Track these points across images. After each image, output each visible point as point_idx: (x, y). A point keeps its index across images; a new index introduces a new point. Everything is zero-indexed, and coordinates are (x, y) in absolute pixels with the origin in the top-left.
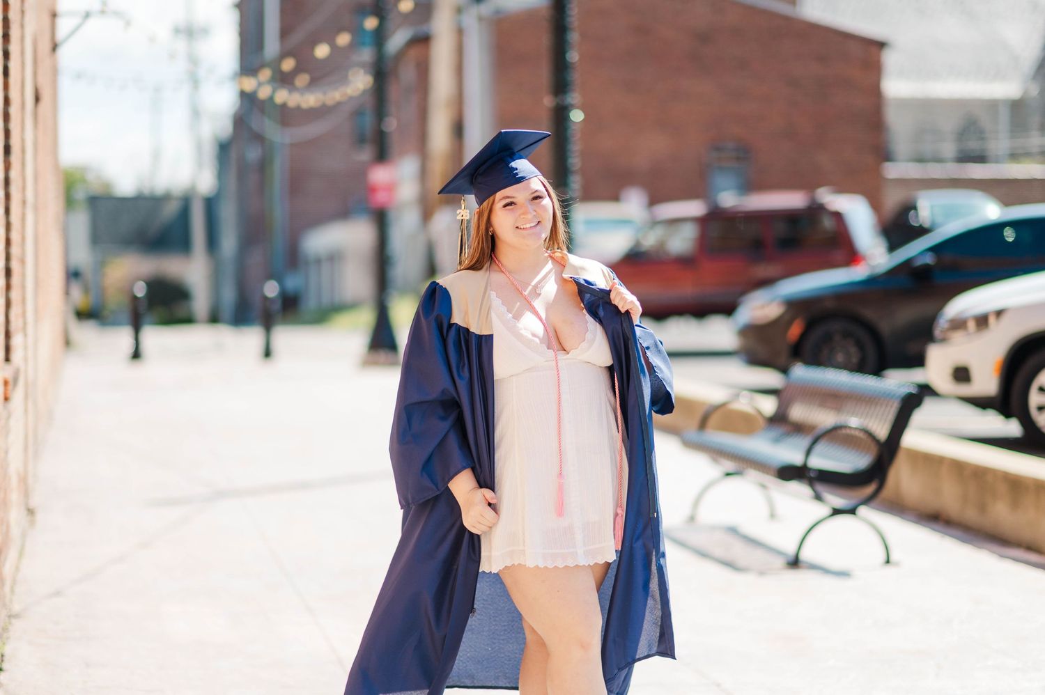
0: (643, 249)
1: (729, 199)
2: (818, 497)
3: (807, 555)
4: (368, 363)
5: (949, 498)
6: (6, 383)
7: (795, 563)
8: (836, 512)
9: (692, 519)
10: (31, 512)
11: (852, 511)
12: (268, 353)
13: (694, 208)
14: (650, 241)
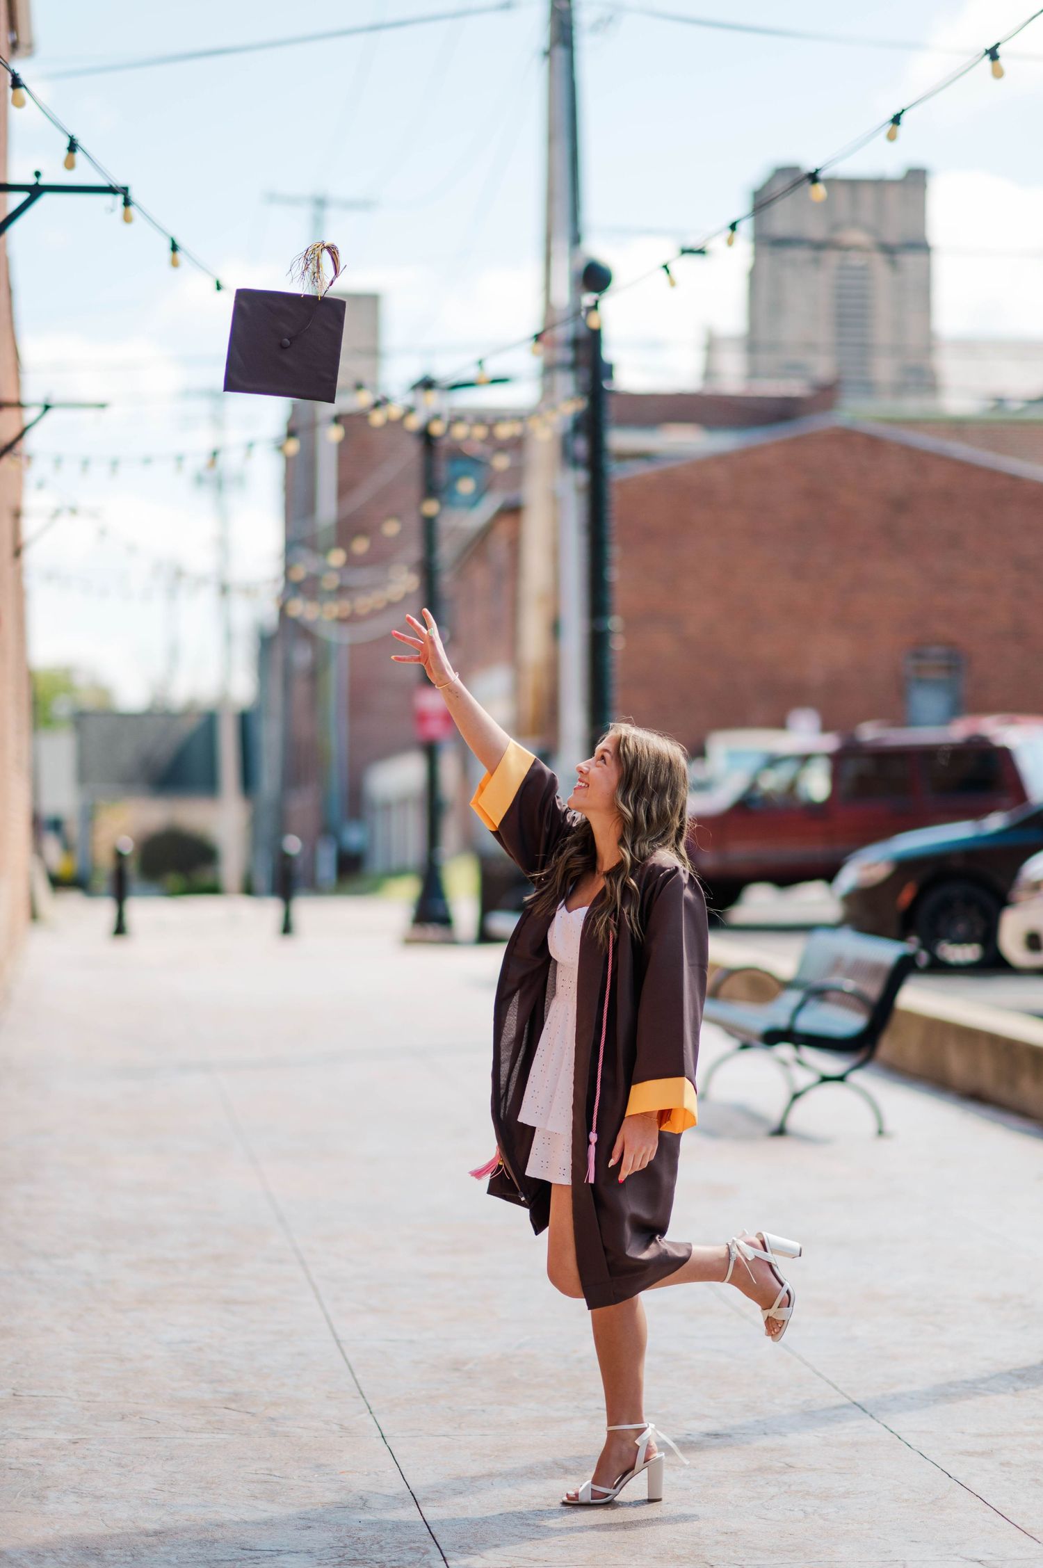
0: (758, 794)
1: (869, 732)
2: (800, 1062)
3: (794, 1122)
4: (409, 941)
5: (987, 1075)
7: (780, 1131)
8: (825, 1079)
11: (841, 1079)
12: (287, 928)
13: (830, 743)
14: (772, 781)
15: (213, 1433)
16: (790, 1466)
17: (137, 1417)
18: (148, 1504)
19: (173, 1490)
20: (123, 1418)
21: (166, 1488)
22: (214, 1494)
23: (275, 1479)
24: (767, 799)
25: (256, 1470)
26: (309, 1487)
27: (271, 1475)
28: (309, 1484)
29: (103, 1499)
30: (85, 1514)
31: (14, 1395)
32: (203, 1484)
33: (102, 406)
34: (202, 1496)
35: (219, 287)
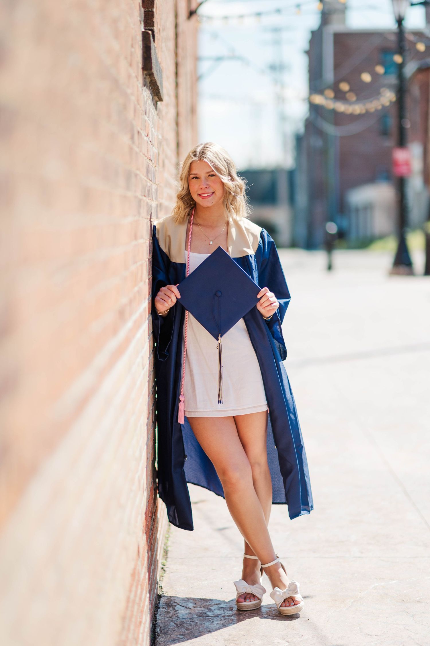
4: (393, 273)
12: (330, 267)
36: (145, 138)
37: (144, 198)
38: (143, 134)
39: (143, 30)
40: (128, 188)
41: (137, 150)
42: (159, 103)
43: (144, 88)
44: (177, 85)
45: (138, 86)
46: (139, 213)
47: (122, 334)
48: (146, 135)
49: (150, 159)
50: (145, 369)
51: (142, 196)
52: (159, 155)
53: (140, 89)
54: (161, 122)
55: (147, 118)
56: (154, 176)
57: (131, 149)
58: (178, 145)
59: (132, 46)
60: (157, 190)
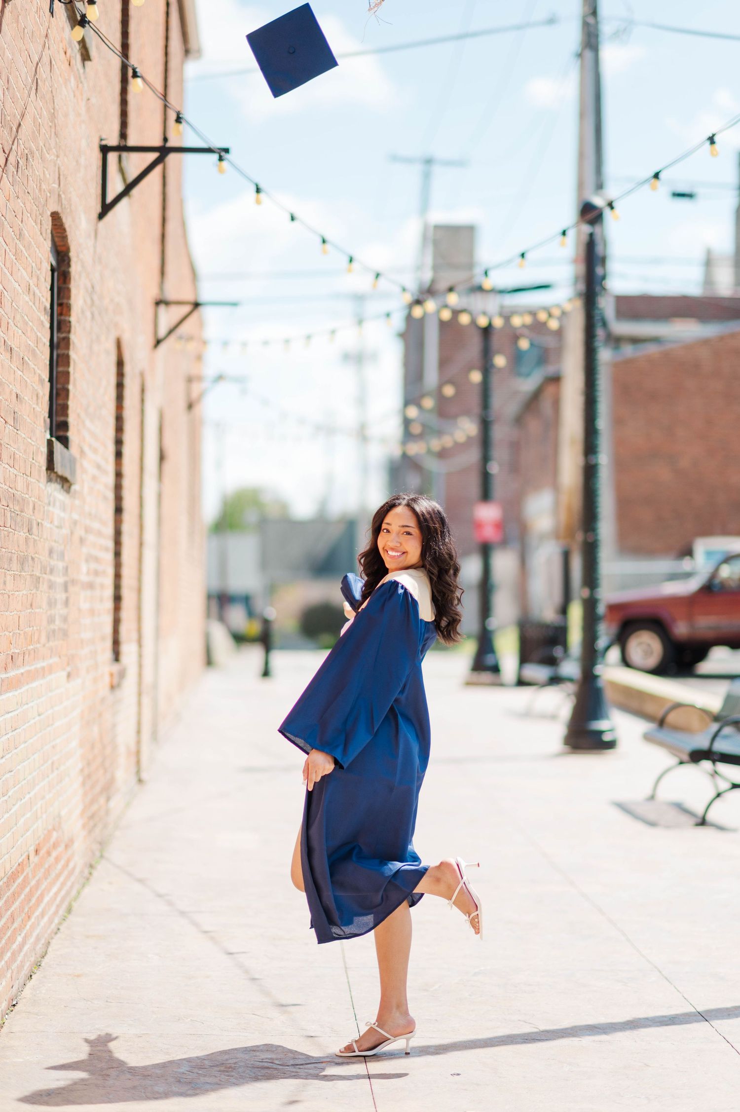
2: (715, 773)
3: (711, 816)
4: (469, 684)
6: (112, 675)
7: (701, 822)
8: (736, 786)
9: (652, 798)
10: (140, 781)
14: (728, 572)
15: (240, 1032)
16: (647, 1066)
17: (189, 1019)
18: (179, 1081)
19: (200, 1072)
20: (179, 1020)
21: (196, 1070)
22: (228, 1076)
23: (275, 1066)
24: (723, 585)
25: (263, 1059)
26: (297, 1072)
27: (273, 1063)
28: (298, 1070)
29: (149, 1077)
30: (134, 1088)
31: (107, 1001)
32: (222, 1068)
33: (234, 304)
34: (219, 1077)
35: (293, 219)
36: (49, 525)
37: (44, 576)
38: (46, 524)
39: (48, 437)
40: (23, 569)
41: (36, 538)
42: (73, 488)
43: (49, 484)
44: (119, 442)
45: (39, 487)
46: (37, 589)
47: (12, 674)
48: (50, 522)
49: (55, 541)
50: (42, 717)
51: (41, 573)
52: (72, 533)
53: (44, 488)
54: (77, 502)
55: (51, 508)
56: (62, 556)
57: (27, 539)
58: (119, 510)
59: (33, 459)
60: (66, 569)
